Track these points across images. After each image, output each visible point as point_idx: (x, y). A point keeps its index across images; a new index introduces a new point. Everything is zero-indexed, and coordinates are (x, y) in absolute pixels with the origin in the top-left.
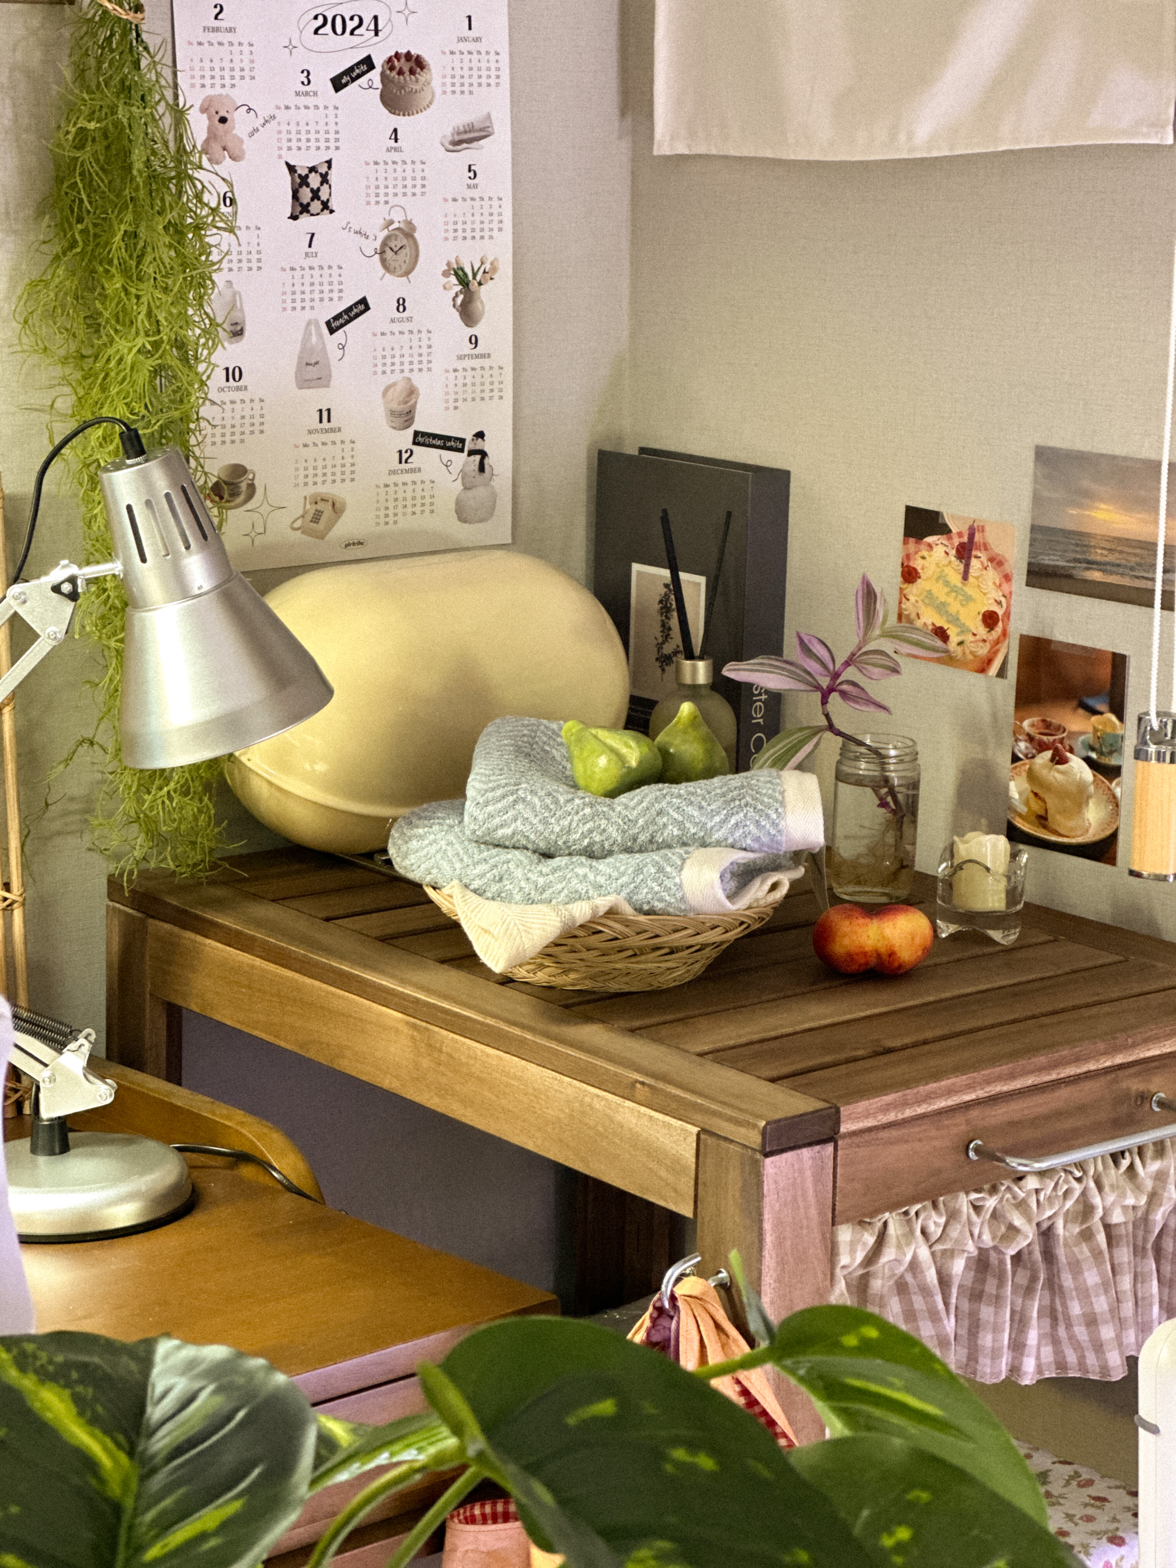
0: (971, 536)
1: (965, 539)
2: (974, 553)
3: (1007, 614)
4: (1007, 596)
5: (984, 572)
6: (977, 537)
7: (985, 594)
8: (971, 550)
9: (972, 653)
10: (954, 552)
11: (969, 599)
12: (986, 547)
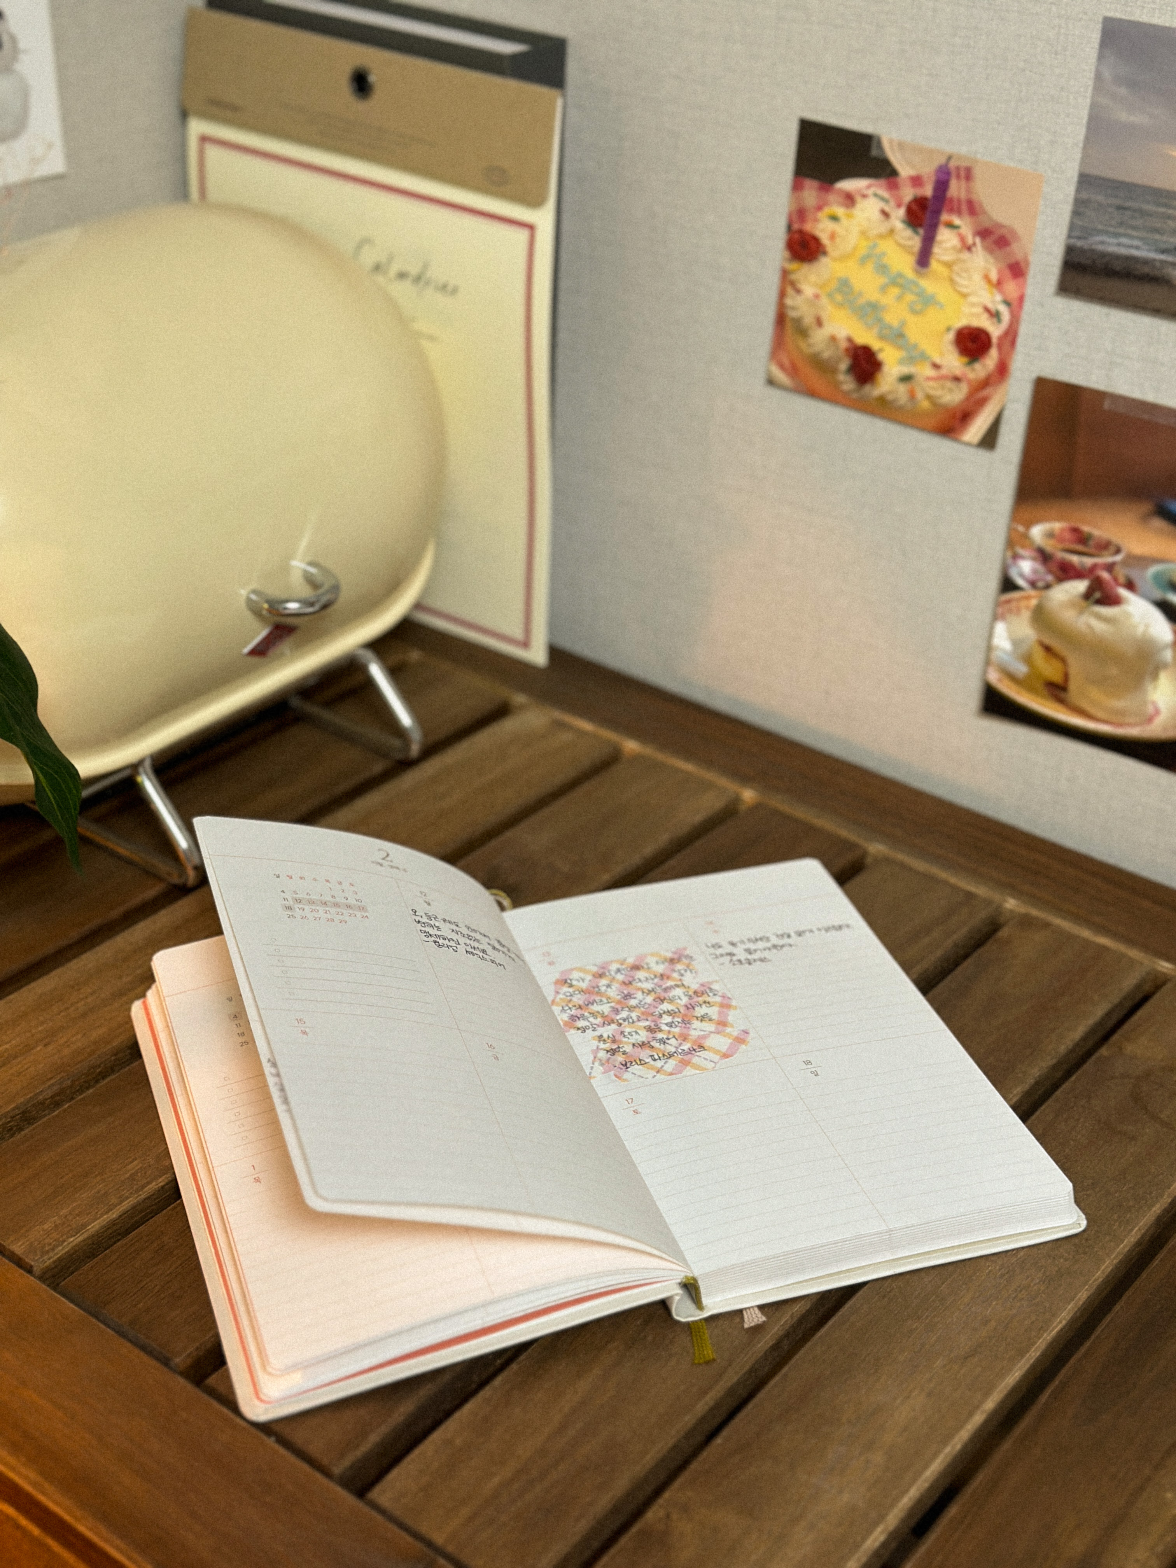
0: (942, 185)
1: (928, 191)
2: (945, 217)
3: (1011, 336)
4: (1016, 305)
5: (966, 255)
6: (955, 189)
7: (964, 296)
8: (937, 212)
9: (929, 397)
10: (902, 212)
11: (928, 301)
12: (972, 208)
